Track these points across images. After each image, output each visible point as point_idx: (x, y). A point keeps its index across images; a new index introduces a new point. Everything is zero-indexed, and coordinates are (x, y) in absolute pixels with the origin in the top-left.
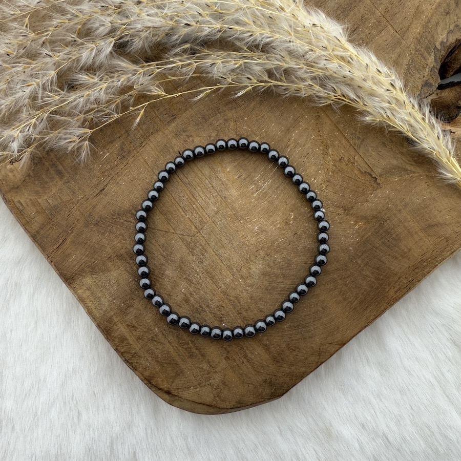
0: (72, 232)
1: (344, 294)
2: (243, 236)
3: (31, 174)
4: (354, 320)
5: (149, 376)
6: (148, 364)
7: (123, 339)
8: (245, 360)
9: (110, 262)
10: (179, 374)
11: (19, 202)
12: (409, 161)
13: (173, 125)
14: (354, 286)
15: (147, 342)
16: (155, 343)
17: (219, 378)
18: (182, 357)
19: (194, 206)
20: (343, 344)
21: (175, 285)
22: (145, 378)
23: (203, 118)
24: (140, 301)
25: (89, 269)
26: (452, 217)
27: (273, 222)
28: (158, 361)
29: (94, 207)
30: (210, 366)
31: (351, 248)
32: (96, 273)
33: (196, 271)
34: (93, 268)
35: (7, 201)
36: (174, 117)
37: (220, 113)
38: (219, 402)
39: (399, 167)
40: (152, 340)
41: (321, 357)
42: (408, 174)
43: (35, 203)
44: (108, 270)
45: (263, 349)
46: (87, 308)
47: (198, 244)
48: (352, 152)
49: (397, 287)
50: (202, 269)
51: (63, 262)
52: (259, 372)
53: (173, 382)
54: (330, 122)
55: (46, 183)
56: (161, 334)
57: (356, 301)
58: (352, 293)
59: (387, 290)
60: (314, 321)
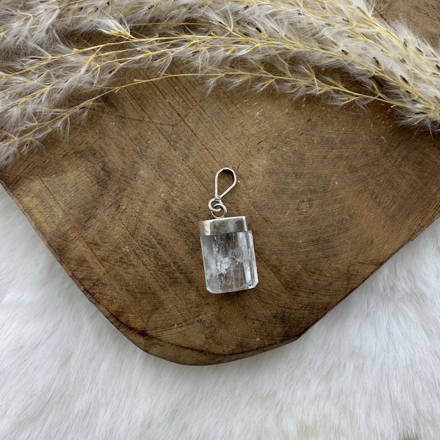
1: (377, 197)
2: (241, 124)
4: (393, 231)
5: (116, 311)
6: (115, 294)
7: (82, 261)
9: (67, 160)
10: (158, 306)
14: (390, 187)
15: (114, 265)
16: (125, 266)
17: (212, 313)
18: (162, 284)
19: (176, 87)
20: (381, 264)
21: (151, 189)
22: (112, 314)
24: (105, 210)
25: (39, 170)
27: (279, 105)
28: (128, 291)
31: (383, 138)
32: (47, 175)
33: (179, 170)
34: (43, 169)
38: (213, 345)
40: (121, 261)
41: (351, 282)
44: (63, 171)
45: (270, 271)
46: (35, 222)
47: (181, 134)
50: (188, 168)
52: (266, 303)
53: (149, 318)
56: (133, 253)
57: (394, 206)
58: (388, 196)
59: (434, 191)
60: (339, 234)
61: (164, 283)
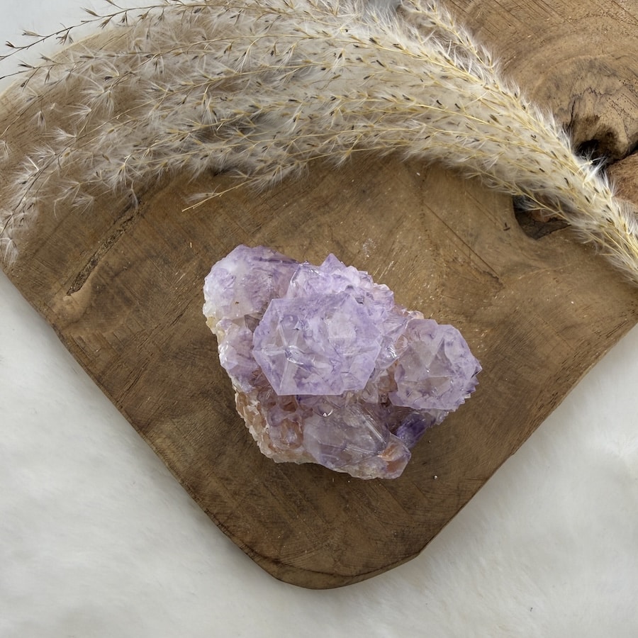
0: (146, 369)
1: (478, 416)
3: (93, 304)
4: (495, 447)
5: (251, 542)
6: (248, 525)
7: (215, 497)
8: (368, 510)
9: (195, 401)
10: (289, 534)
11: (80, 339)
12: (532, 256)
13: (258, 235)
14: (489, 406)
15: (245, 498)
16: (256, 498)
17: (339, 537)
18: (290, 512)
20: (487, 479)
22: (246, 545)
23: (293, 225)
24: (233, 446)
25: (168, 412)
26: (590, 315)
28: (260, 521)
29: (172, 337)
30: (327, 522)
32: (177, 416)
34: (173, 411)
35: (63, 339)
36: (259, 228)
37: (312, 218)
39: (521, 264)
40: (252, 493)
41: (461, 498)
42: (532, 271)
43: (98, 339)
44: (192, 412)
45: (389, 493)
46: (168, 462)
48: (467, 252)
49: (540, 403)
51: (136, 407)
52: (387, 524)
53: (282, 546)
54: (437, 220)
55: (112, 313)
56: (262, 485)
57: (494, 424)
58: (488, 415)
59: (528, 407)
60: (447, 453)
61: (292, 511)
